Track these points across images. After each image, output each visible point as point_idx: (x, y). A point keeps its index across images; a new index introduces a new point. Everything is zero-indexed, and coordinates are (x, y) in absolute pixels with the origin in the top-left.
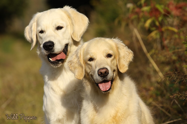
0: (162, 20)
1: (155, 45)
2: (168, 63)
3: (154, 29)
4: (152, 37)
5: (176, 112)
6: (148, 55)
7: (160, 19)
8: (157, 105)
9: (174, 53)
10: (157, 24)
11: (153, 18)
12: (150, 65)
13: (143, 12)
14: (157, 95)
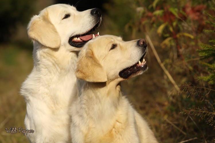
0: (177, 26)
1: (171, 54)
2: (184, 75)
3: (168, 35)
4: (165, 45)
5: (192, 130)
6: (162, 65)
7: (175, 24)
8: (170, 123)
9: (188, 62)
10: (171, 29)
11: (167, 23)
12: (165, 77)
13: (155, 16)
14: (172, 111)
